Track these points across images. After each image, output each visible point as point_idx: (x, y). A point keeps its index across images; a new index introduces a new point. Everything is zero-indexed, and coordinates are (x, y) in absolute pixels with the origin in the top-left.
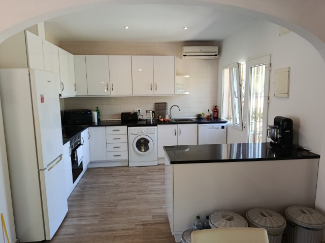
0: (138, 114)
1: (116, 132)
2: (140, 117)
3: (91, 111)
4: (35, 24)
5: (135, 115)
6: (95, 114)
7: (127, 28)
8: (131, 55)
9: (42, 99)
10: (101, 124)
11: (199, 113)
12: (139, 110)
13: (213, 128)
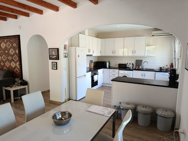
0: (127, 64)
1: (114, 72)
2: (127, 66)
3: (106, 62)
4: (84, 30)
5: (125, 65)
6: (108, 64)
7: (118, 27)
8: (124, 37)
9: (79, 56)
10: (110, 68)
11: (161, 67)
12: (128, 63)
13: (164, 75)
